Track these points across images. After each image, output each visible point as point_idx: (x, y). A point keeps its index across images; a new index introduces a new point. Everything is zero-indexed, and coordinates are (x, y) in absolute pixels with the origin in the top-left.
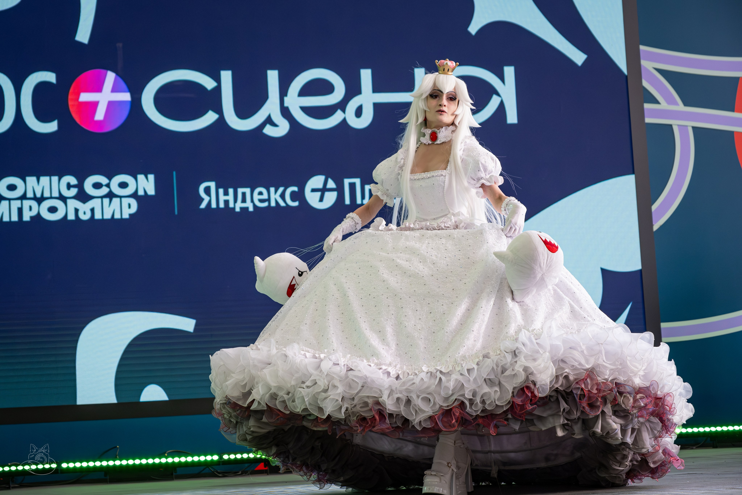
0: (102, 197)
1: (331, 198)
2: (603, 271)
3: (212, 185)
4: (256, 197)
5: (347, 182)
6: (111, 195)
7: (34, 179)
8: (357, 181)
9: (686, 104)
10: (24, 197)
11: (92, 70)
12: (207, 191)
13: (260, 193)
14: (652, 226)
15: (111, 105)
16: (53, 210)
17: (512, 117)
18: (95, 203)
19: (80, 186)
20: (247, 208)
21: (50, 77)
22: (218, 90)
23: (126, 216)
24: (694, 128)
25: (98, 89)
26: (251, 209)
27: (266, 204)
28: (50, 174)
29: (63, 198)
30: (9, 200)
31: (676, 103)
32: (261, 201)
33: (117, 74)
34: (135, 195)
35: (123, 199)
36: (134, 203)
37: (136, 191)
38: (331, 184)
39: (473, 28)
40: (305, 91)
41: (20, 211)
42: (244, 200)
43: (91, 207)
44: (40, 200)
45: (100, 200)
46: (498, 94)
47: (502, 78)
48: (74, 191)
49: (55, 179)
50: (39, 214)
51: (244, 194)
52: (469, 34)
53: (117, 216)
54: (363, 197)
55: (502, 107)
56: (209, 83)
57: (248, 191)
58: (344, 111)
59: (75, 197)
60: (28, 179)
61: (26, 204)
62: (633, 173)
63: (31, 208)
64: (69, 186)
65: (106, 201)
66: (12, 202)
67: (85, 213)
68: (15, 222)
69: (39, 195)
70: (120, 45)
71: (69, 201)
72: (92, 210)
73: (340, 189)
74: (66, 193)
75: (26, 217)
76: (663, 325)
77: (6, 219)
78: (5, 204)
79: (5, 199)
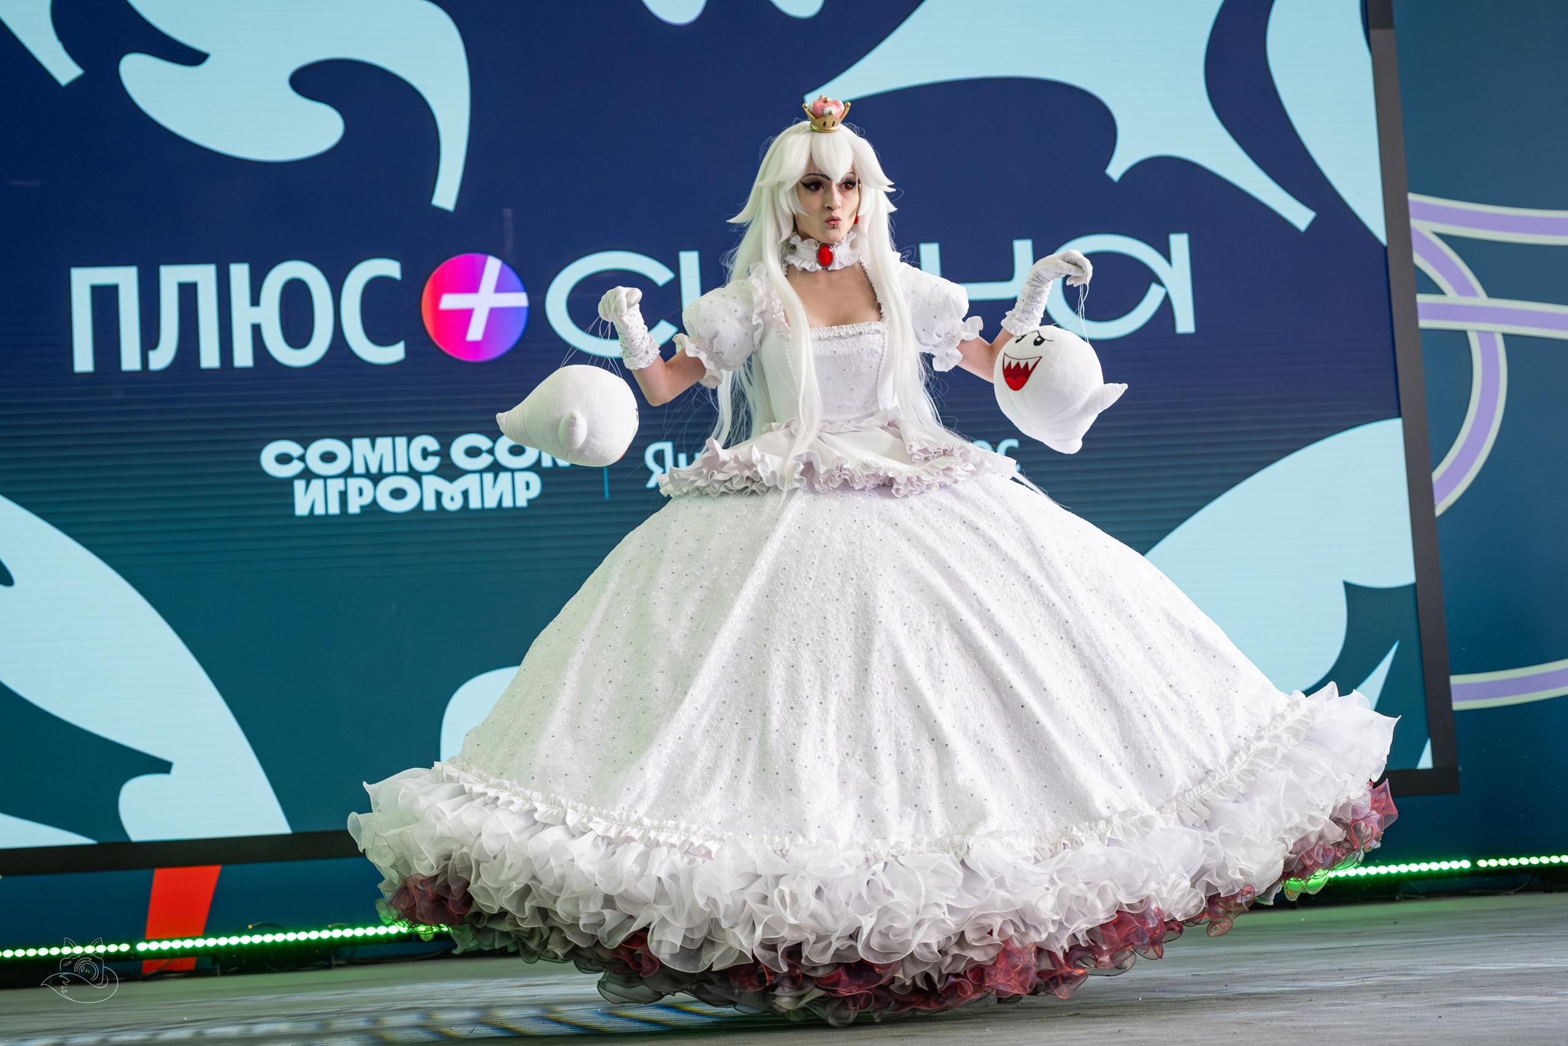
0: (481, 472)
2: (1348, 587)
3: (667, 447)
6: (496, 468)
7: (366, 442)
9: (1491, 293)
10: (349, 473)
11: (462, 256)
12: (659, 457)
14: (1432, 507)
15: (495, 314)
16: (398, 494)
17: (1185, 322)
18: (469, 482)
19: (444, 453)
21: (391, 268)
22: (675, 285)
23: (522, 502)
24: (1506, 336)
25: (472, 286)
28: (393, 436)
29: (415, 474)
30: (325, 478)
31: (1472, 293)
33: (505, 261)
34: (536, 467)
35: (517, 474)
36: (535, 481)
37: (539, 461)
39: (1116, 170)
41: (343, 496)
43: (463, 488)
44: (376, 478)
45: (477, 476)
46: (1160, 283)
47: (1167, 257)
48: (433, 462)
49: (401, 441)
50: (374, 501)
52: (1109, 179)
53: (507, 503)
55: (1166, 305)
56: (660, 274)
59: (434, 473)
60: (357, 443)
61: (354, 484)
62: (1399, 415)
63: (361, 492)
64: (425, 454)
65: (488, 477)
66: (329, 481)
67: (452, 499)
68: (334, 517)
69: (374, 469)
70: (508, 212)
71: (425, 479)
72: (465, 494)
74: (420, 465)
75: (354, 508)
76: (1455, 680)
77: (319, 510)
78: (317, 484)
79: (318, 476)
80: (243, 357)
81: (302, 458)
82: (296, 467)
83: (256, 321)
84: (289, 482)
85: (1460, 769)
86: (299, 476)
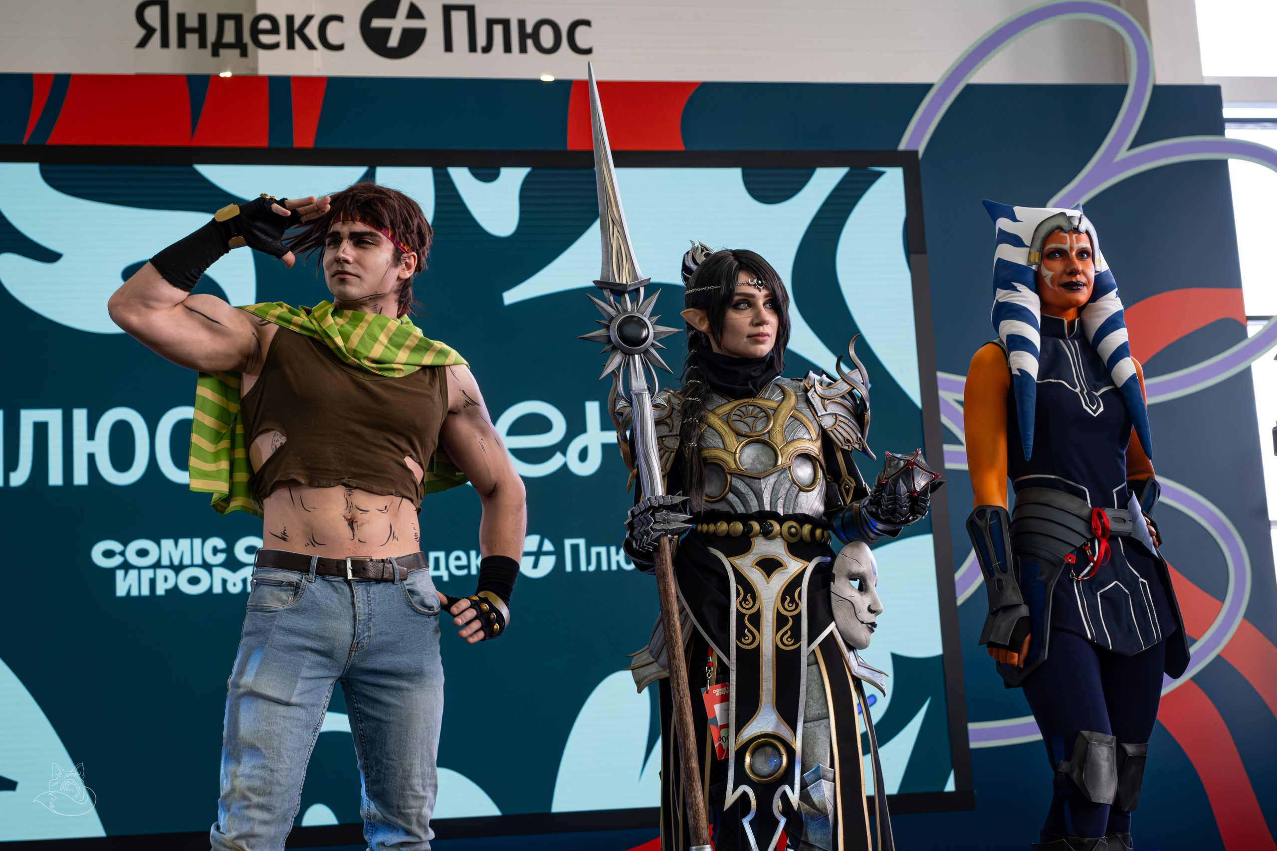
1: (547, 564)
2: (894, 657)
4: (453, 563)
5: (568, 543)
7: (171, 542)
8: (581, 542)
10: (157, 565)
13: (458, 558)
14: (954, 598)
16: (194, 581)
19: (229, 550)
20: (441, 577)
26: (446, 578)
27: (464, 572)
28: (191, 536)
29: (207, 567)
30: (139, 569)
32: (459, 568)
38: (548, 546)
40: (516, 429)
41: (153, 582)
42: (437, 567)
43: (243, 577)
44: (178, 569)
48: (221, 557)
49: (197, 542)
50: (176, 587)
51: (437, 560)
54: (589, 563)
57: (441, 555)
58: (564, 453)
59: (223, 565)
60: (164, 542)
61: (161, 573)
62: (931, 532)
63: (166, 579)
64: (215, 551)
66: (143, 572)
67: (235, 585)
68: (145, 597)
69: (176, 562)
71: (215, 570)
72: (244, 581)
73: (559, 553)
74: (211, 559)
75: (160, 591)
76: (971, 726)
77: (134, 592)
78: (133, 573)
79: (134, 567)
80: (81, 477)
81: (122, 554)
82: (117, 560)
83: (91, 451)
84: (111, 572)
85: (975, 791)
86: (120, 567)
